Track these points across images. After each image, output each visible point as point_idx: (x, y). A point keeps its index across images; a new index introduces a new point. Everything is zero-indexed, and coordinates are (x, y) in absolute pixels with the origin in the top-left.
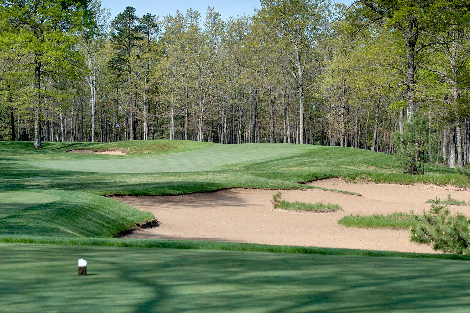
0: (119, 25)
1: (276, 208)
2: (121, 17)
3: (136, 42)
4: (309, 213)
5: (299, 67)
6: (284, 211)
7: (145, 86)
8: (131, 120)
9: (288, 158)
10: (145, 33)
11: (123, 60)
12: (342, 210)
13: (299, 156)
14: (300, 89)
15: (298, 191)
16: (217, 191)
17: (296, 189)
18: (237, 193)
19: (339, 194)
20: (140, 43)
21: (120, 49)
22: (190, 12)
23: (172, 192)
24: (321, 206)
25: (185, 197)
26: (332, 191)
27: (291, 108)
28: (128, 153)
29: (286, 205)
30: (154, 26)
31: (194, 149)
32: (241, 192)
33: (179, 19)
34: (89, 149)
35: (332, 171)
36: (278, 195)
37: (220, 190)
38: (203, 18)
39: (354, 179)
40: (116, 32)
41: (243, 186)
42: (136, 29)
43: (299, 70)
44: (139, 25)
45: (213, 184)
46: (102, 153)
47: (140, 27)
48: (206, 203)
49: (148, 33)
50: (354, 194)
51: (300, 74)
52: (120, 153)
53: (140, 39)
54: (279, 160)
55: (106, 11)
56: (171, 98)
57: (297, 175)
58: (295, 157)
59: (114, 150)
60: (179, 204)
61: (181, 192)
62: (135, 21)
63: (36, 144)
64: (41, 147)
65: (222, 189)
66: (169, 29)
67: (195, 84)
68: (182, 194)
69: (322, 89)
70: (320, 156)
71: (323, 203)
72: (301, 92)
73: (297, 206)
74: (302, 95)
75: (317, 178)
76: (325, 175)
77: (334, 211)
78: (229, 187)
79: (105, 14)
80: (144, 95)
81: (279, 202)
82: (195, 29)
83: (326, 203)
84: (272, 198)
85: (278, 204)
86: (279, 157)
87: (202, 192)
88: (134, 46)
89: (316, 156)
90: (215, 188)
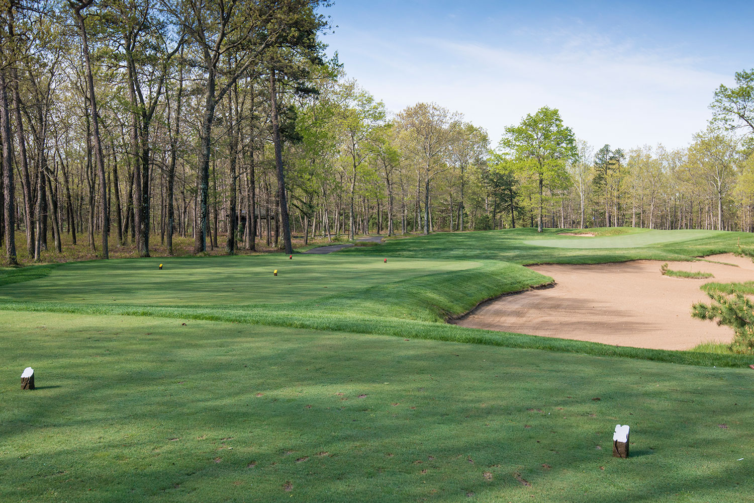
0: (600, 156)
1: (663, 274)
2: (602, 151)
3: (610, 166)
4: (687, 279)
5: (718, 180)
6: (668, 277)
7: (616, 193)
8: (607, 215)
9: (701, 239)
10: (617, 160)
11: (602, 178)
12: (714, 277)
13: (709, 238)
14: (719, 194)
15: (690, 263)
16: (627, 261)
17: (688, 261)
18: (642, 263)
19: (721, 265)
20: (614, 167)
21: (600, 170)
22: (645, 146)
23: (590, 262)
24: (698, 274)
25: (599, 266)
26: (715, 263)
27: (713, 206)
28: (596, 236)
29: (671, 273)
30: (622, 156)
31: (638, 233)
32: (646, 263)
33: (638, 152)
34: (572, 233)
35: (725, 248)
36: (665, 266)
37: (629, 261)
38: (654, 150)
39: (741, 254)
40: (597, 160)
41: (648, 258)
42: (611, 159)
43: (719, 182)
44: (613, 155)
45: (624, 257)
46: (580, 235)
47: (613, 157)
48: (614, 270)
49: (618, 161)
50: (733, 265)
51: (719, 184)
52: (591, 235)
53: (614, 164)
54: (693, 240)
55: (591, 147)
56: (633, 201)
57: (698, 251)
58: (706, 238)
59: (587, 233)
60: (594, 271)
61: (597, 262)
62: (610, 153)
63: (539, 229)
64: (542, 231)
65: (631, 261)
66: (631, 157)
67: (647, 192)
68: (598, 264)
69: (734, 194)
70: (724, 239)
71: (701, 272)
72: (719, 196)
73: (678, 274)
74: (721, 198)
75: (713, 253)
76: (720, 251)
77: (707, 278)
78: (636, 259)
79: (591, 149)
80: (615, 200)
81: (666, 270)
82: (648, 157)
83: (702, 272)
84: (661, 268)
85: (665, 272)
86: (694, 239)
87: (613, 262)
88: (609, 169)
89: (721, 238)
90: (625, 260)
